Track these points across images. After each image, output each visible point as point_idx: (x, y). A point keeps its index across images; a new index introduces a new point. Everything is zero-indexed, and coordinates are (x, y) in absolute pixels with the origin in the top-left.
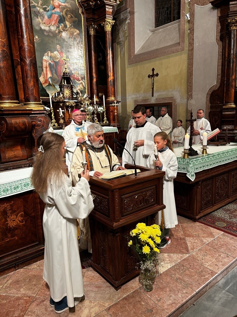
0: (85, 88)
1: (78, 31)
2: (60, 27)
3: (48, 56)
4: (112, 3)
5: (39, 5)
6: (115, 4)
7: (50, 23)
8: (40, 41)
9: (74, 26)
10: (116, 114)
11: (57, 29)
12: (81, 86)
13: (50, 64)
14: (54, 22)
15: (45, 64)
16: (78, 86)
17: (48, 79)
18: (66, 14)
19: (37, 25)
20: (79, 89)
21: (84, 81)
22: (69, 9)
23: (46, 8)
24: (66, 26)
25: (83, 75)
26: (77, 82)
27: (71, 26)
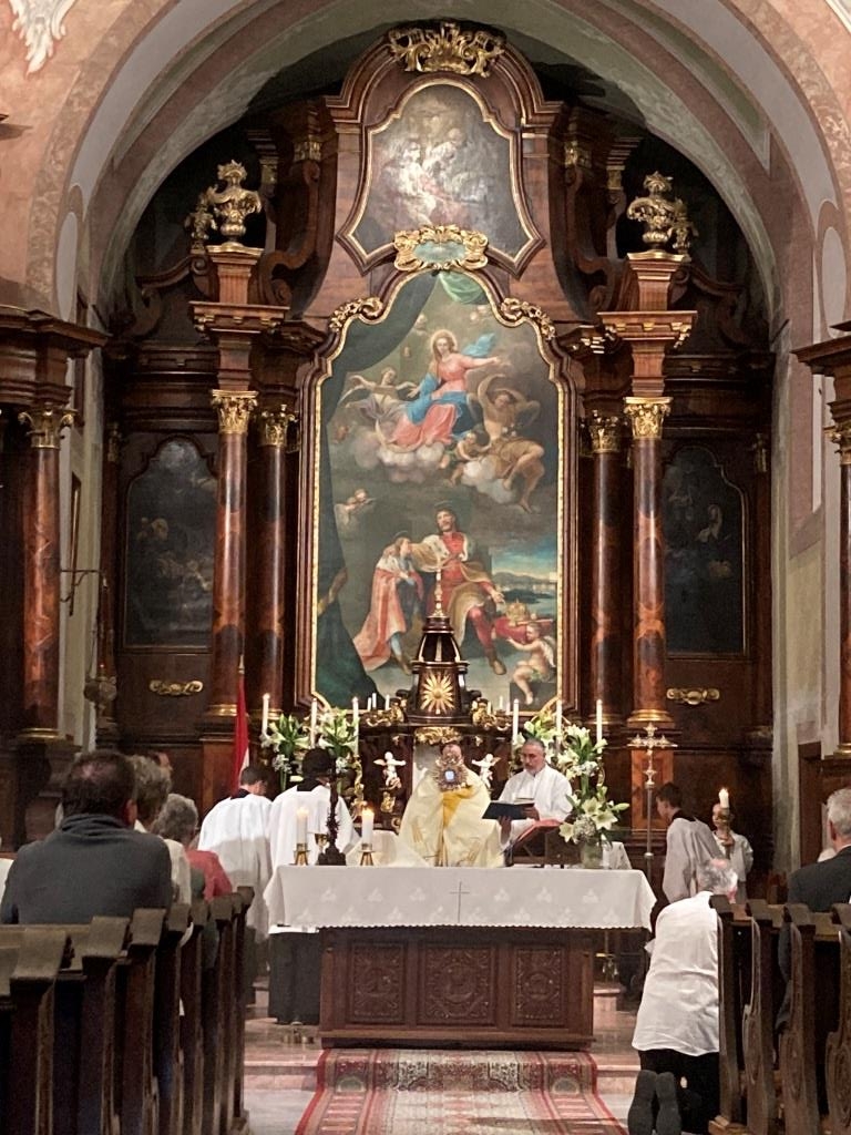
0: (555, 670)
1: (536, 450)
2: (460, 445)
3: (397, 555)
4: (653, 334)
5: (383, 385)
6: (666, 333)
7: (418, 438)
8: (371, 507)
9: (519, 434)
11: (444, 453)
13: (402, 585)
14: (435, 433)
15: (381, 586)
16: (522, 663)
17: (390, 640)
18: (490, 395)
19: (367, 454)
20: (522, 677)
21: (549, 643)
22: (501, 375)
23: (407, 390)
24: (483, 439)
25: (547, 617)
26: (518, 646)
27: (509, 433)
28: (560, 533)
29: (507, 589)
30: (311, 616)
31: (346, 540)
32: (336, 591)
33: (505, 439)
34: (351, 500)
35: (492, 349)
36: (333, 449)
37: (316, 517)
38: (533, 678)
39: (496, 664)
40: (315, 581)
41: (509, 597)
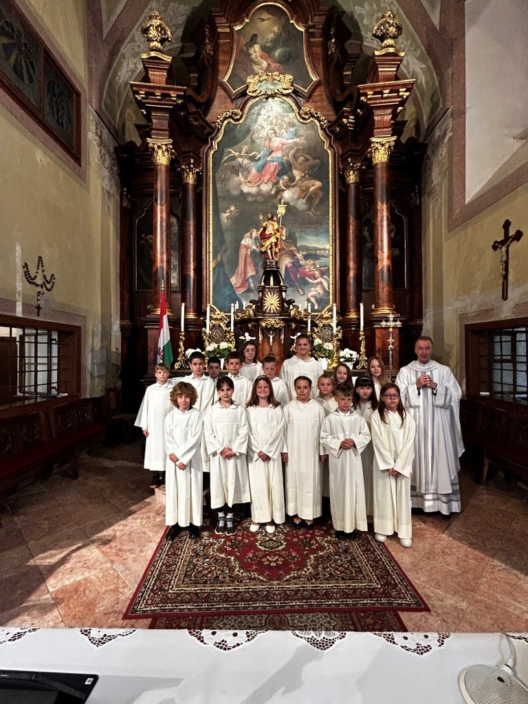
0: (329, 292)
1: (318, 184)
2: (281, 182)
3: (251, 237)
4: (388, 100)
5: (243, 154)
6: (396, 100)
7: (260, 180)
8: (237, 214)
9: (310, 175)
10: (391, 346)
11: (273, 187)
12: (319, 289)
13: (253, 252)
14: (269, 177)
15: (243, 252)
16: (313, 289)
17: (247, 280)
18: (295, 157)
19: (235, 188)
20: (313, 296)
21: (326, 280)
22: (300, 148)
23: (255, 156)
24: (292, 179)
25: (325, 266)
26: (311, 281)
27: (305, 176)
28: (331, 225)
29: (305, 253)
30: (209, 268)
31: (227, 231)
32: (221, 256)
33: (303, 179)
34: (228, 211)
35: (296, 135)
36: (218, 186)
37: (211, 219)
38: (318, 296)
39: (300, 290)
40: (211, 250)
41: (306, 257)
